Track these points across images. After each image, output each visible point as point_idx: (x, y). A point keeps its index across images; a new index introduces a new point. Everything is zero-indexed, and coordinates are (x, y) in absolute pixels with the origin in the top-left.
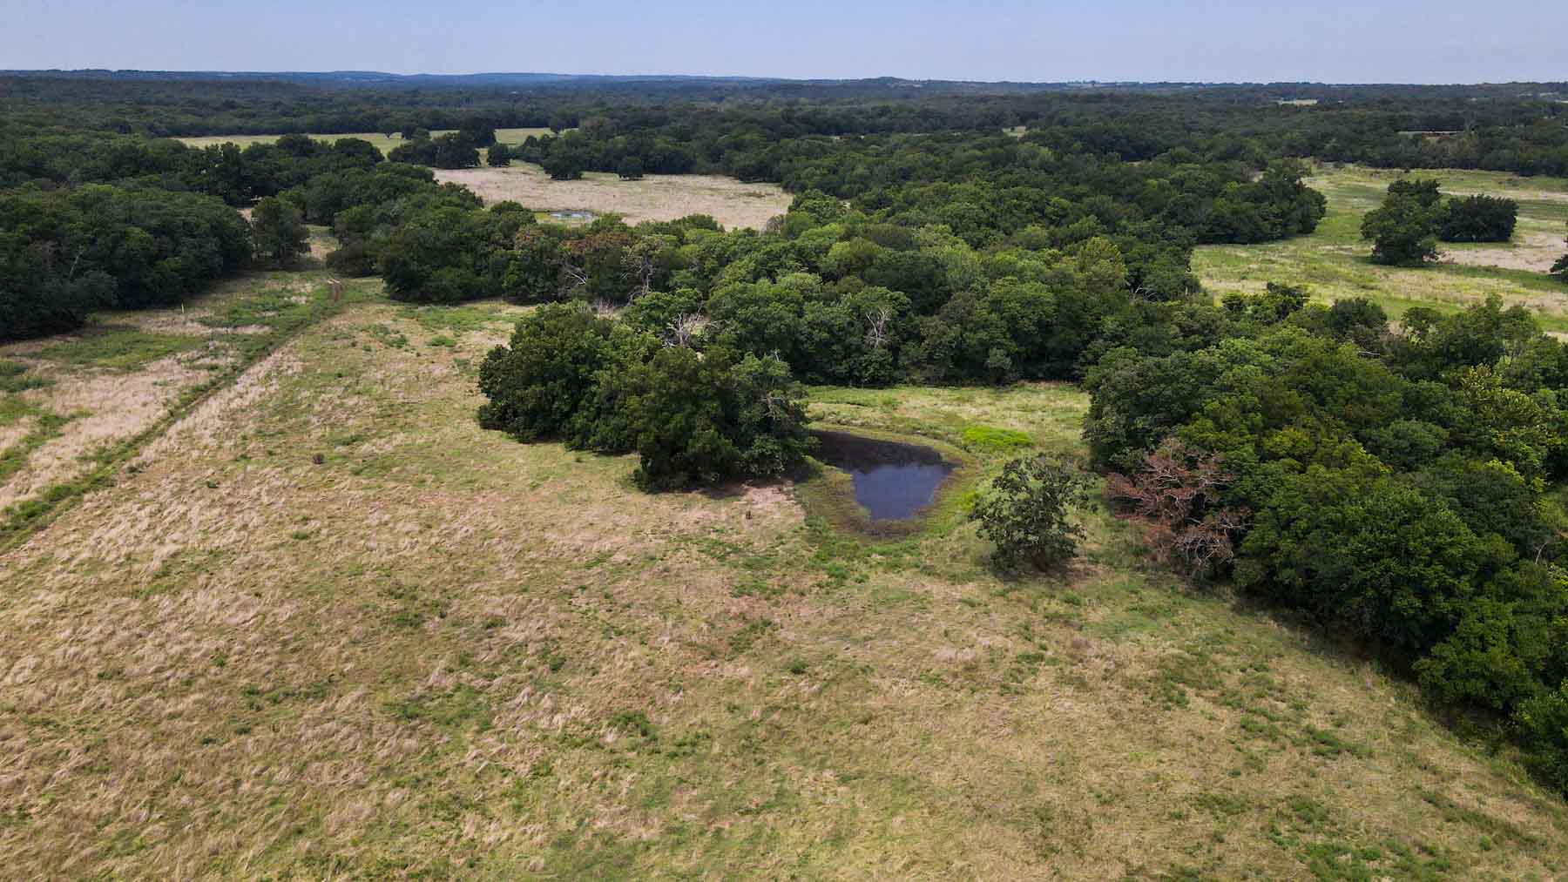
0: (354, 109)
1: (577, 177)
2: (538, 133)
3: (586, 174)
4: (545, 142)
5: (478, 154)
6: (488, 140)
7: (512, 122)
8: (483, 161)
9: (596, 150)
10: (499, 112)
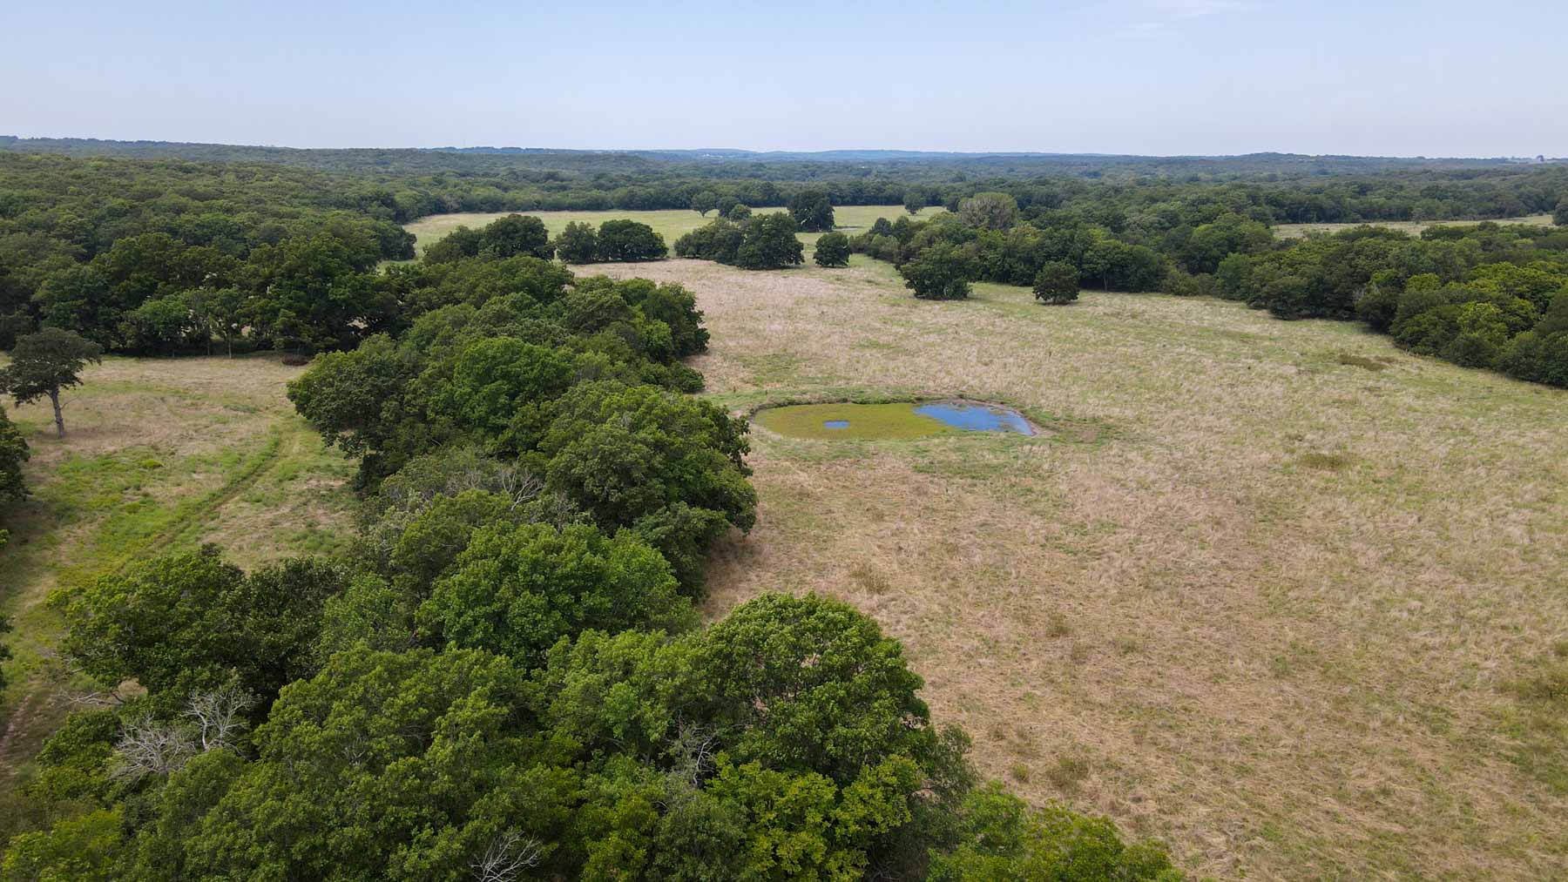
0: (678, 181)
1: (960, 294)
2: (893, 214)
3: (977, 288)
4: (903, 231)
5: (800, 247)
6: (822, 221)
7: (859, 198)
8: (808, 254)
9: (990, 246)
10: (844, 187)
